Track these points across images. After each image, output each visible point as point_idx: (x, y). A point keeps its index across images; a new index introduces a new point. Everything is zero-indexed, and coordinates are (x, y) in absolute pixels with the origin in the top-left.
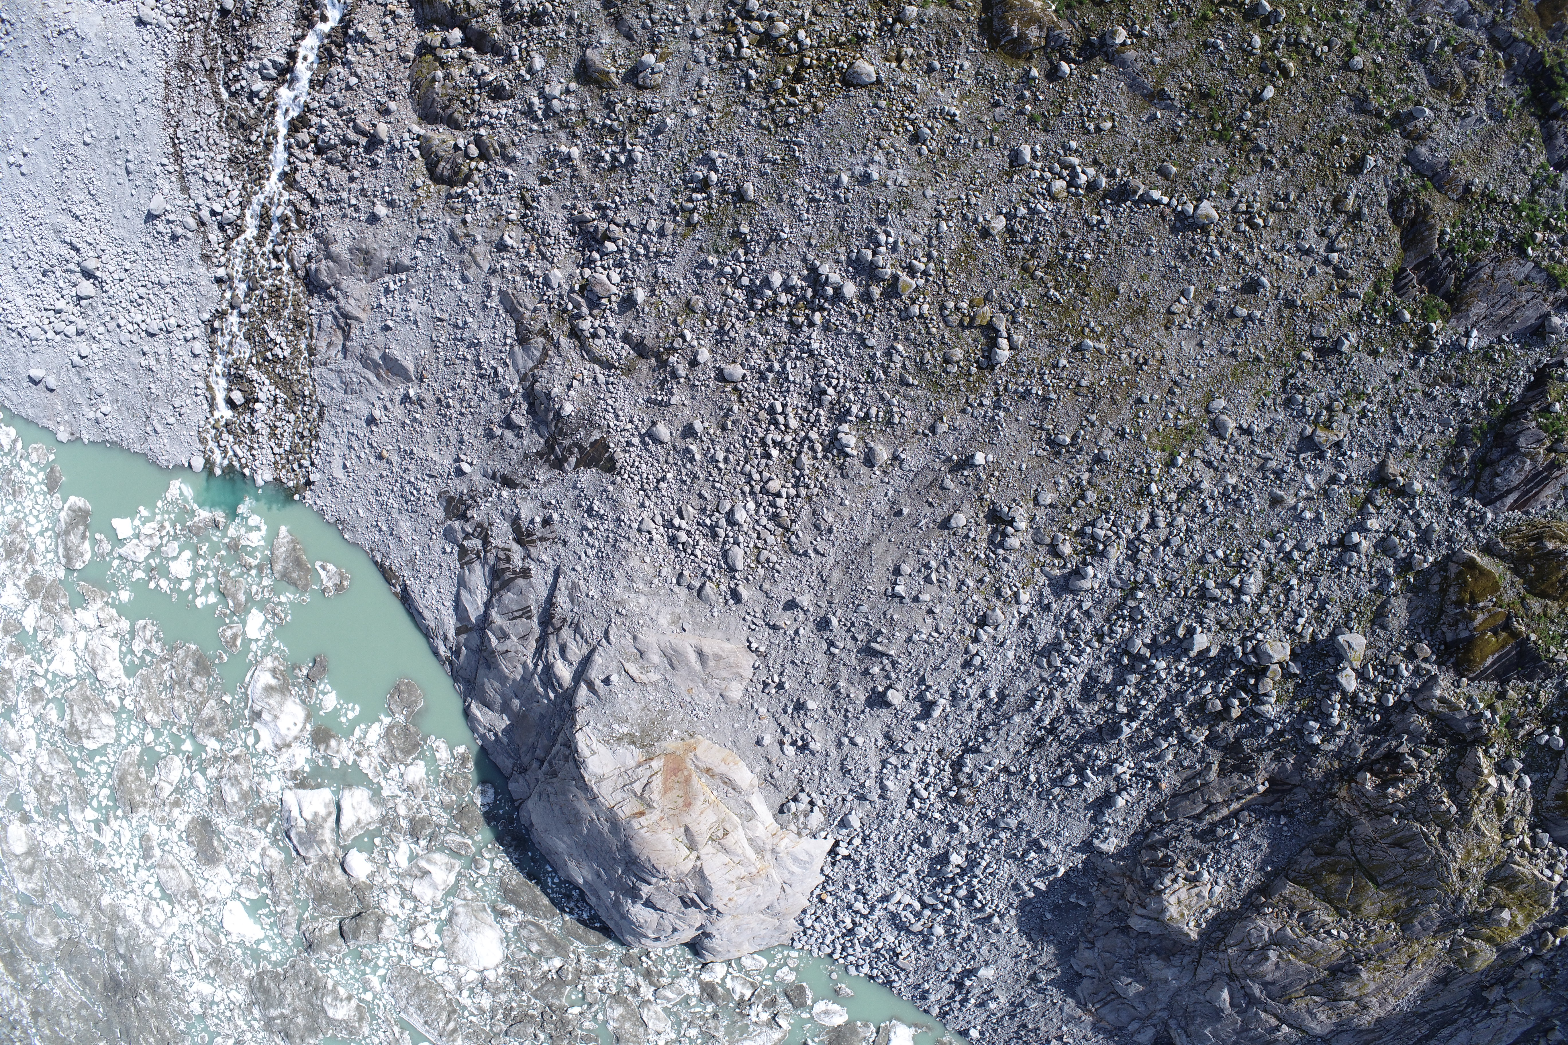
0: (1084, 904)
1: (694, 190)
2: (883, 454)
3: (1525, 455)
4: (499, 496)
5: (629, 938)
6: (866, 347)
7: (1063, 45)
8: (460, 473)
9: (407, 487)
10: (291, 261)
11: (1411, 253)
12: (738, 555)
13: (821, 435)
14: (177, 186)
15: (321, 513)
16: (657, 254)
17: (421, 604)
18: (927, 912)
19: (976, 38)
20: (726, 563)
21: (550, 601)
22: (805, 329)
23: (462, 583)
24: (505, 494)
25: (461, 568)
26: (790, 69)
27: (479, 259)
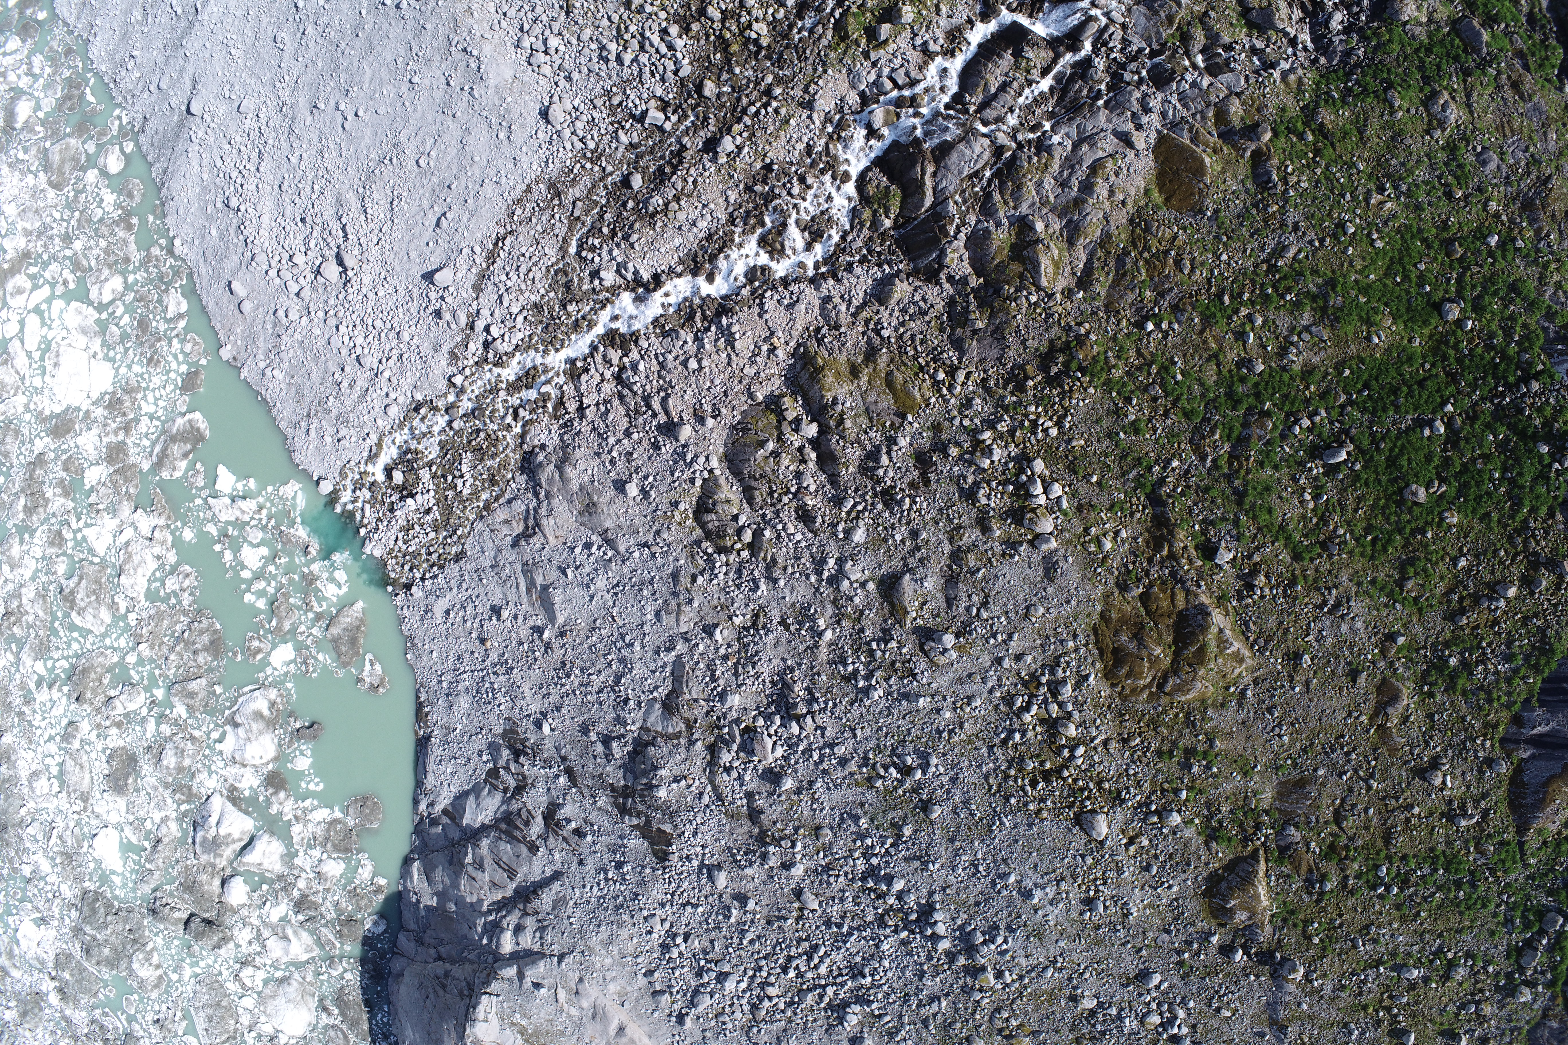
1: (894, 765)
4: (557, 777)
6: (921, 981)
7: (1252, 941)
8: (538, 725)
9: (487, 685)
10: (524, 432)
12: (705, 1002)
13: (835, 996)
14: (472, 278)
15: (401, 621)
16: (825, 772)
17: (431, 766)
19: (1200, 879)
20: (692, 997)
21: (535, 889)
22: (888, 931)
23: (476, 790)
24: (562, 780)
25: (486, 781)
26: (1048, 765)
27: (682, 617)
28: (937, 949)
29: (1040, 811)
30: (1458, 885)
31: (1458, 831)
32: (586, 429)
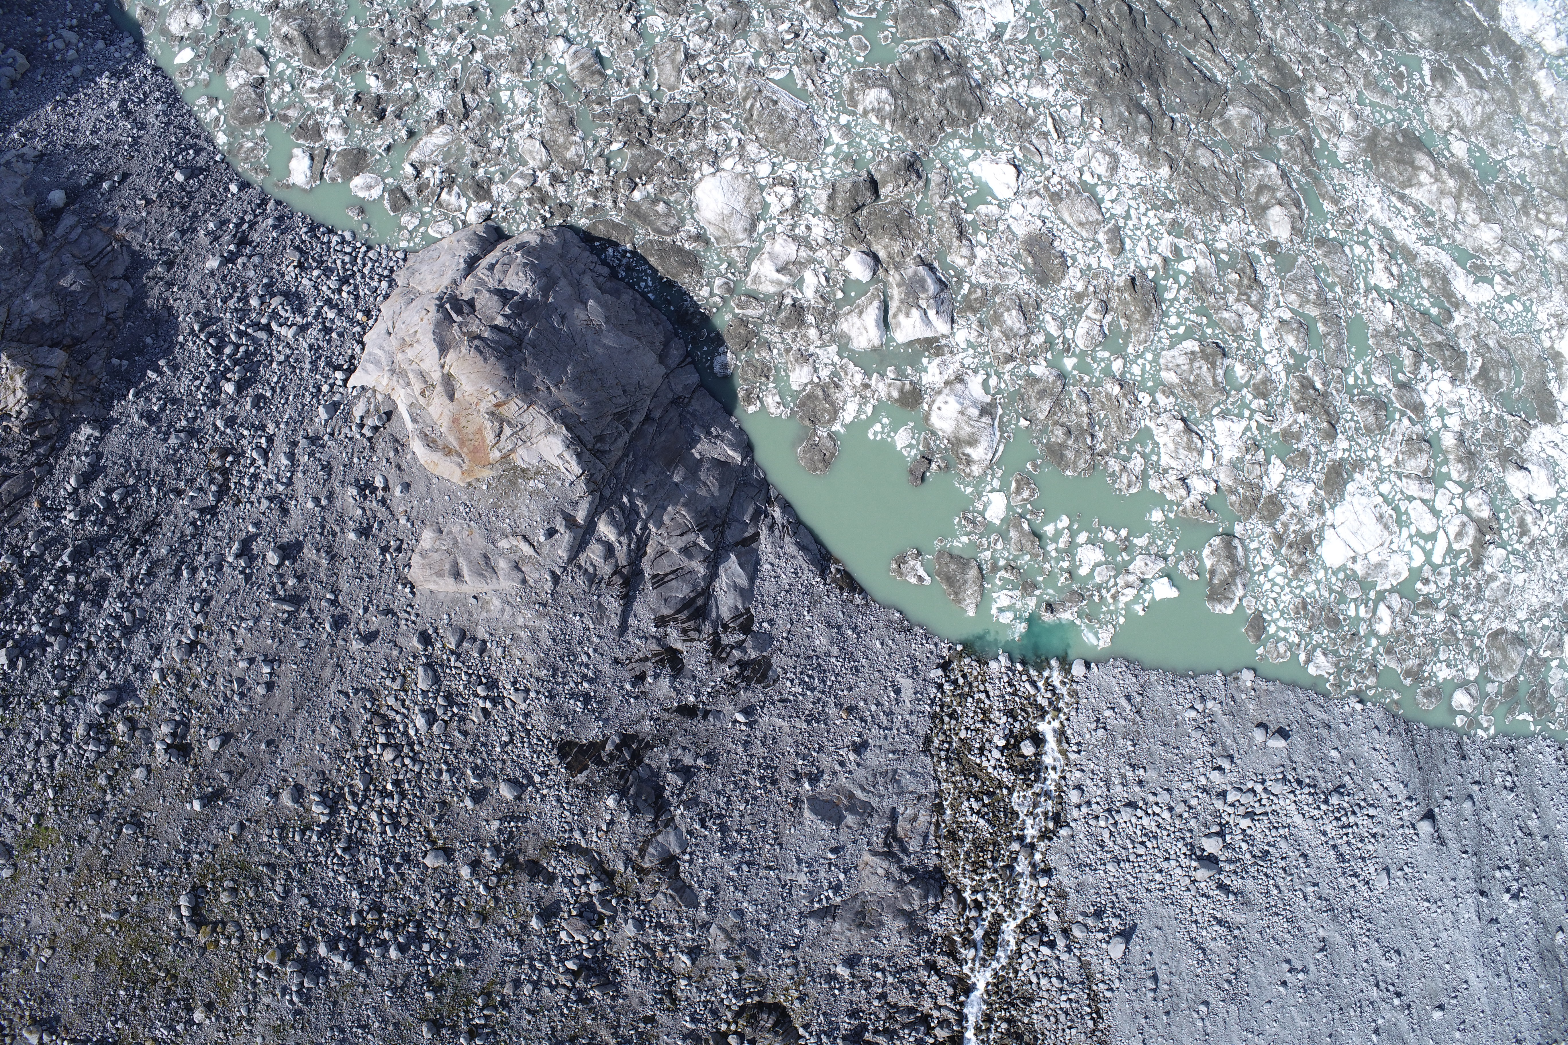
0: (115, 361)
1: (484, 1027)
2: (286, 799)
4: (698, 695)
5: (554, 241)
6: (308, 897)
8: (748, 711)
9: (816, 683)
10: (961, 900)
12: (423, 681)
13: (346, 809)
14: (1095, 968)
15: (928, 636)
16: (521, 962)
17: (801, 560)
18: (264, 321)
20: (435, 671)
21: (628, 600)
22: (366, 908)
23: (748, 594)
24: (692, 699)
25: (748, 610)
27: (722, 936)
28: (323, 936)
32: (917, 961)
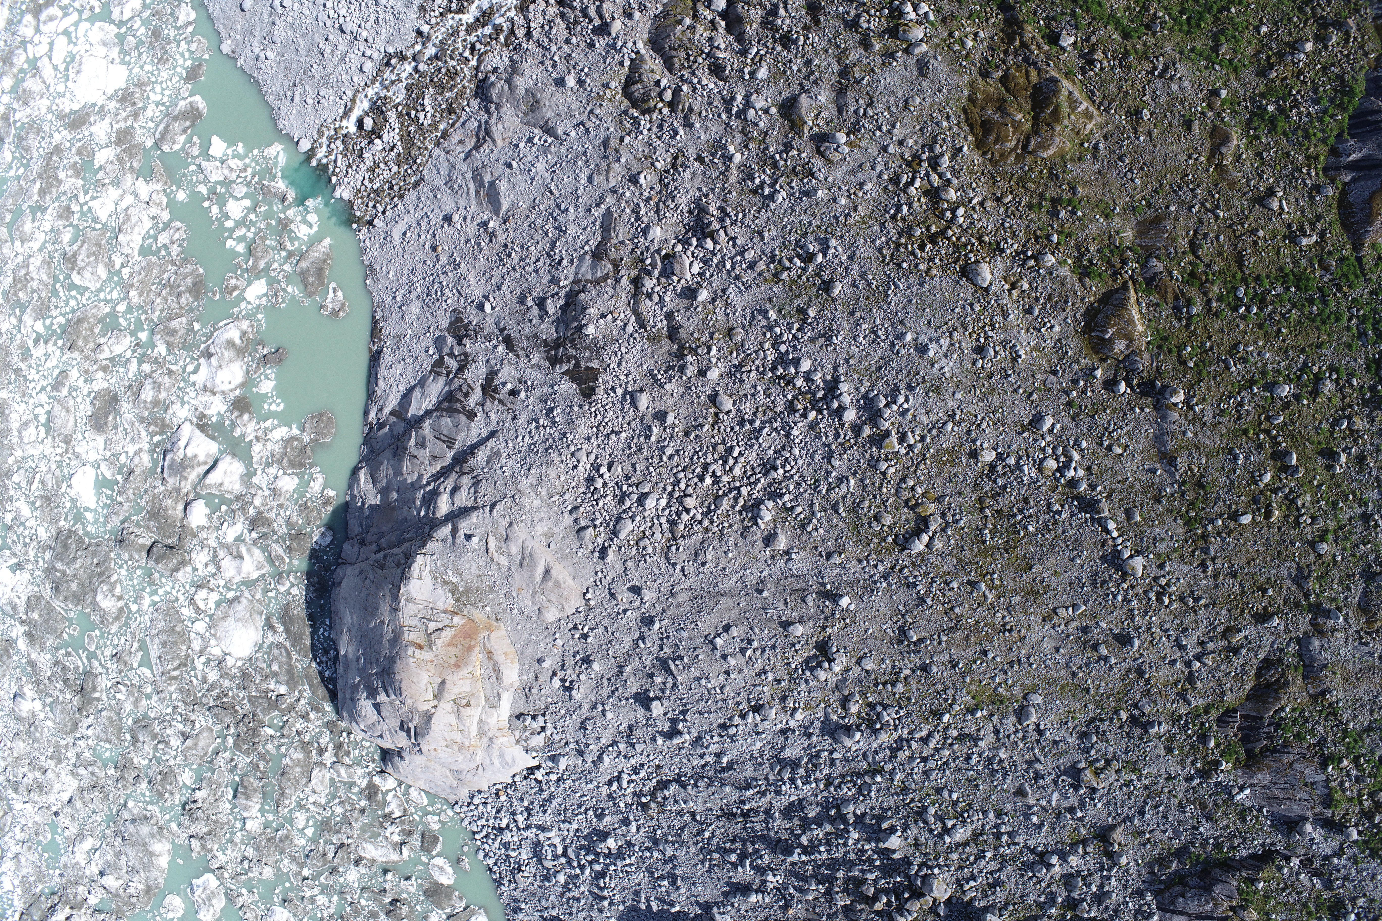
1: (798, 256)
2: (782, 543)
3: (1213, 899)
4: (495, 347)
5: (345, 714)
6: (830, 462)
7: (1133, 370)
8: (481, 307)
9: (437, 286)
11: (1250, 705)
12: (627, 527)
13: (750, 495)
16: (737, 277)
17: (382, 372)
18: (563, 861)
19: (1078, 316)
20: (615, 526)
21: (472, 450)
22: (797, 415)
23: (422, 382)
24: (500, 348)
25: (431, 371)
26: (933, 229)
27: (612, 174)
28: (843, 424)
29: (929, 270)
30: (1311, 301)
31: (1301, 250)
